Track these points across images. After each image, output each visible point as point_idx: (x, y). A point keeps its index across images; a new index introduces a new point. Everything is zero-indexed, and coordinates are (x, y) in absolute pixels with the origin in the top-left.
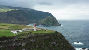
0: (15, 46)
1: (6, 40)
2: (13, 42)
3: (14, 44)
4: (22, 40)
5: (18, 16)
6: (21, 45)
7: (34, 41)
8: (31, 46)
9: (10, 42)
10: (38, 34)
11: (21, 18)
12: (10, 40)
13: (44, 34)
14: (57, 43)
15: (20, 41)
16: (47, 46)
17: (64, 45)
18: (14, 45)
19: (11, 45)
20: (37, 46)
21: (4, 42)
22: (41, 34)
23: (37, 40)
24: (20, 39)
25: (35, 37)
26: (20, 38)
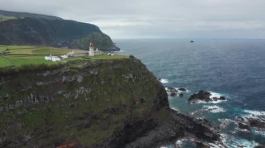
0: (65, 83)
1: (48, 72)
2: (61, 74)
3: (64, 78)
4: (77, 70)
5: (26, 33)
6: (75, 81)
7: (96, 73)
8: (92, 82)
9: (56, 75)
10: (101, 60)
11: (33, 36)
12: (55, 72)
13: (112, 60)
14: (134, 76)
15: (73, 74)
16: (120, 81)
17: (145, 79)
18: (64, 80)
19: (58, 81)
20: (102, 82)
21: (45, 75)
22: (107, 60)
23: (102, 71)
24: (72, 70)
25: (97, 66)
26: (73, 68)
